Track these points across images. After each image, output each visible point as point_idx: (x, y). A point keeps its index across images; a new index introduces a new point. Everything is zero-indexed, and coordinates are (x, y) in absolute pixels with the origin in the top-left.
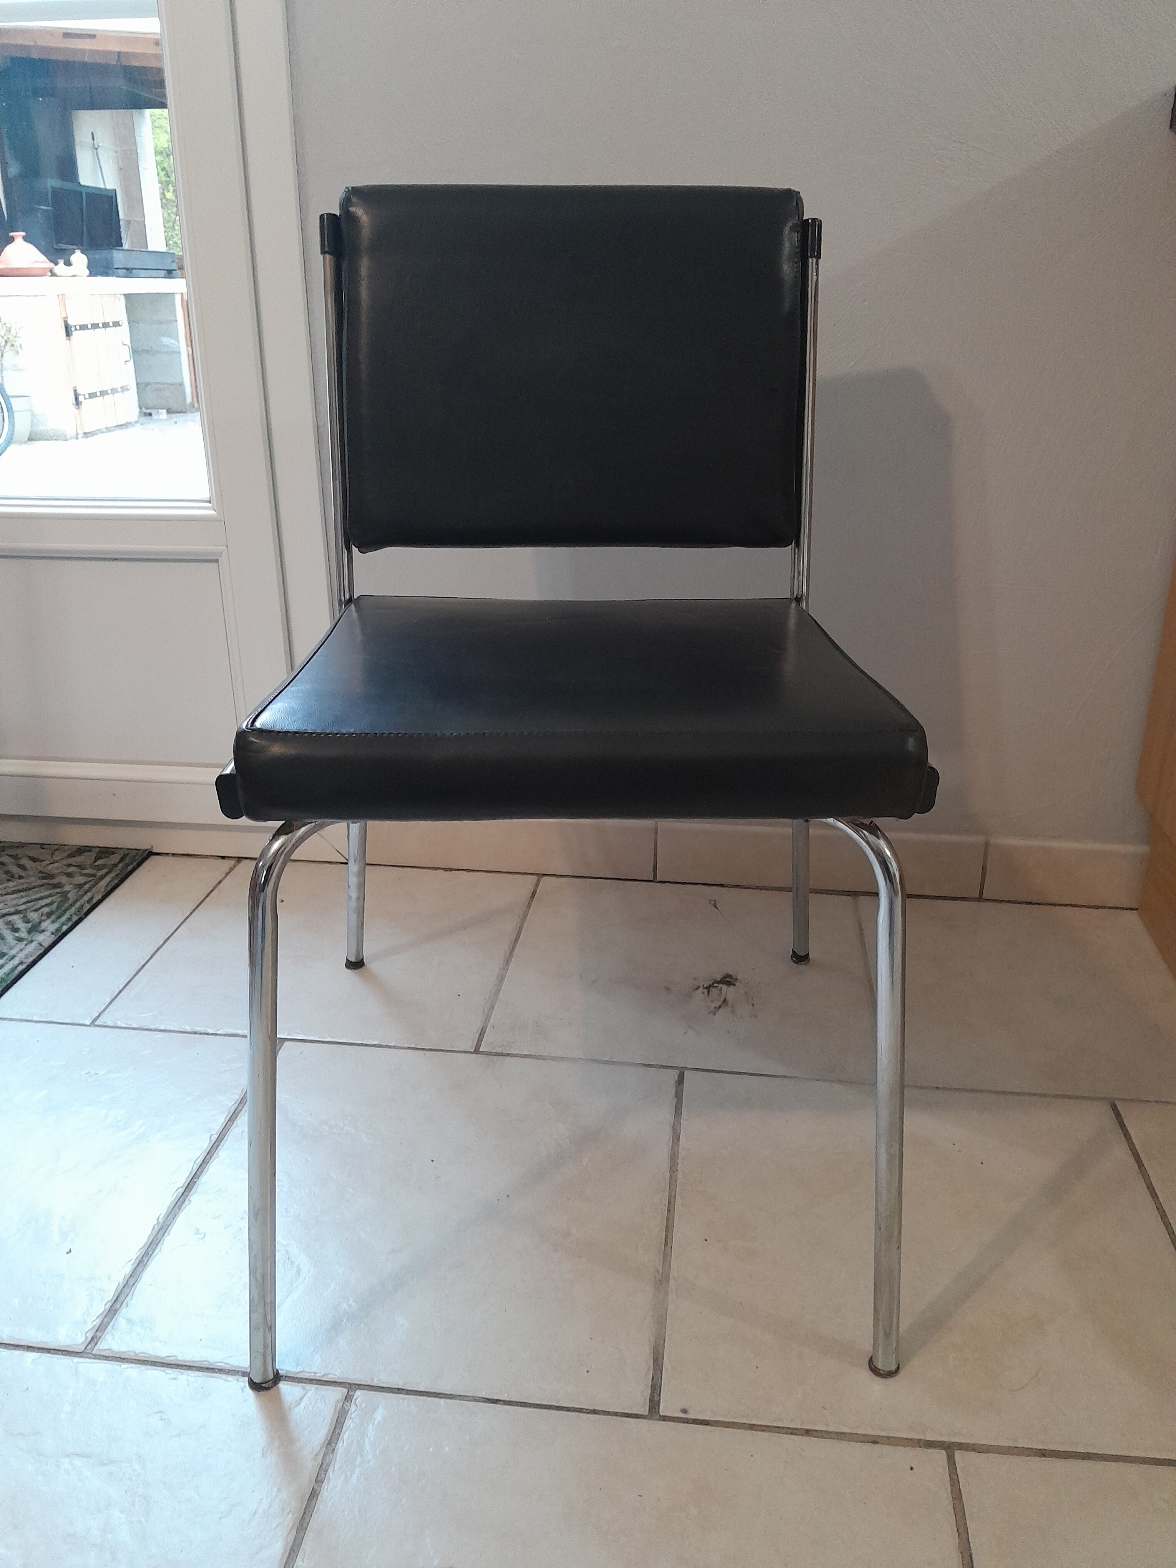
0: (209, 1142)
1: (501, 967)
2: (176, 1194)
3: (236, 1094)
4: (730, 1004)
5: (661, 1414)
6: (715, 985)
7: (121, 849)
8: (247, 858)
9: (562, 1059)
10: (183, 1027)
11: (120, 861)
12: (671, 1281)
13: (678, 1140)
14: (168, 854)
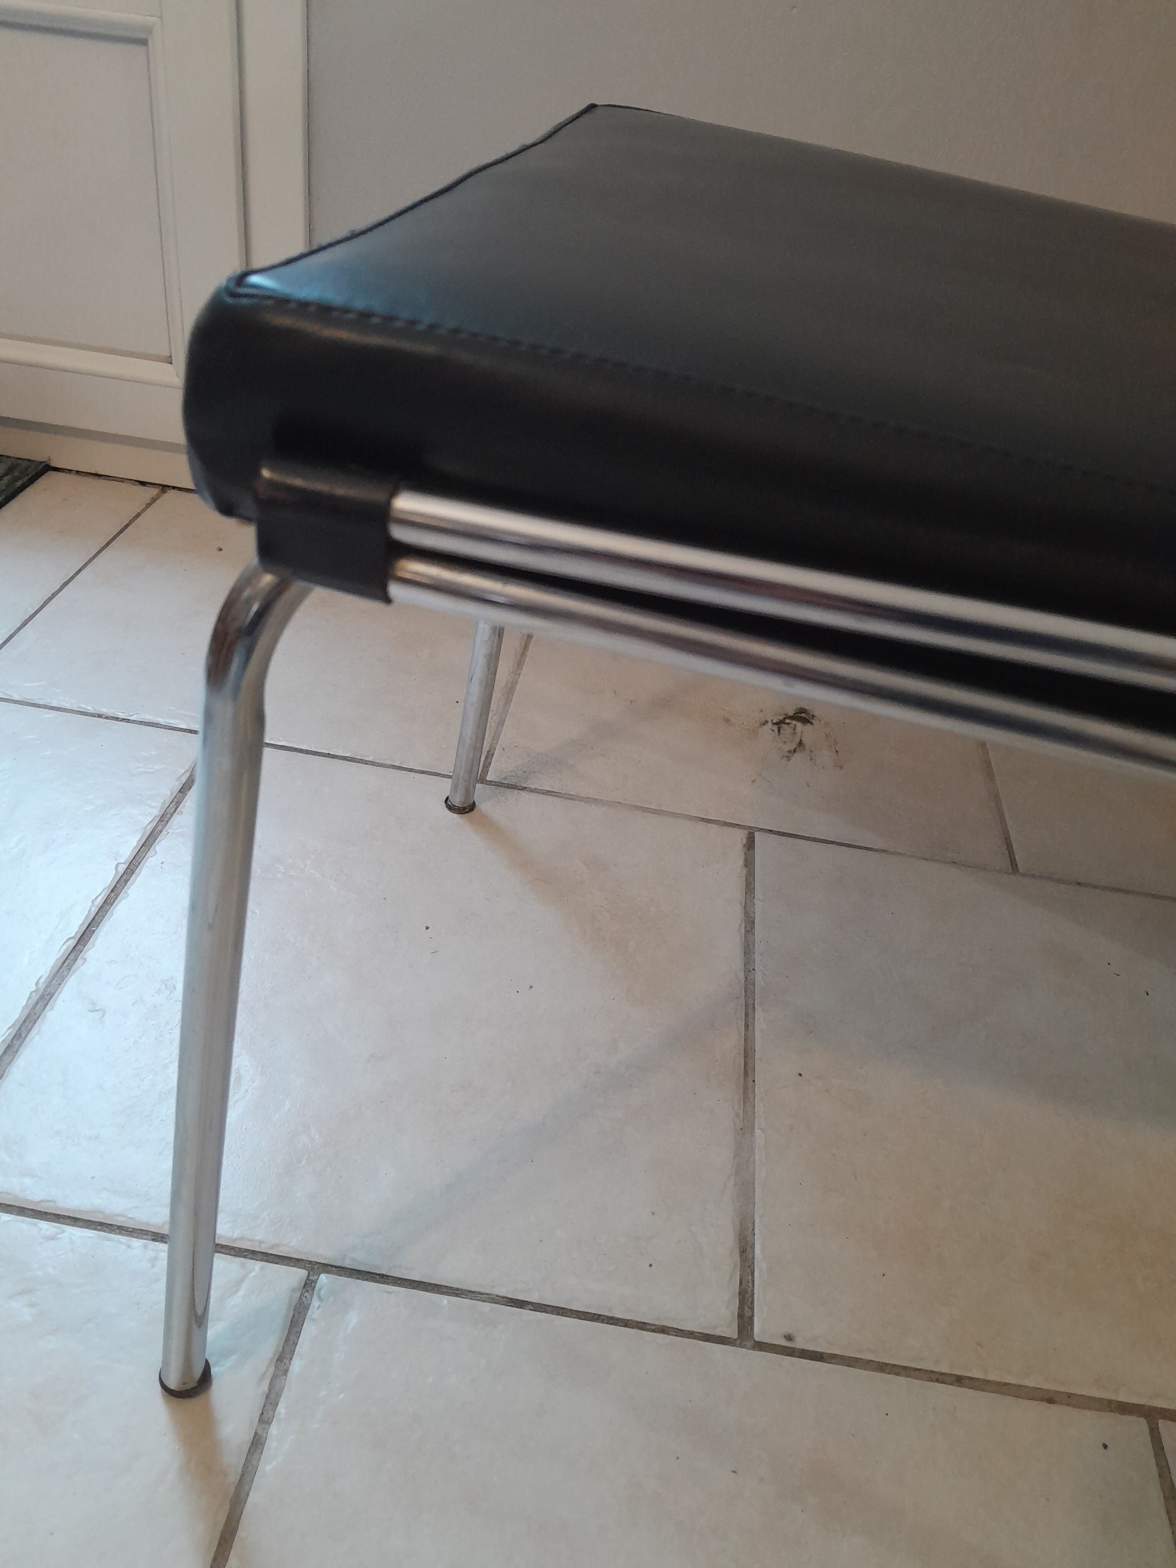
0: (114, 872)
1: (511, 670)
2: (65, 947)
3: (154, 808)
4: (808, 747)
5: (757, 1340)
6: (787, 721)
7: (8, 457)
8: (174, 488)
9: (595, 801)
10: (83, 706)
11: (6, 474)
12: (758, 1132)
13: (753, 928)
14: (70, 471)
